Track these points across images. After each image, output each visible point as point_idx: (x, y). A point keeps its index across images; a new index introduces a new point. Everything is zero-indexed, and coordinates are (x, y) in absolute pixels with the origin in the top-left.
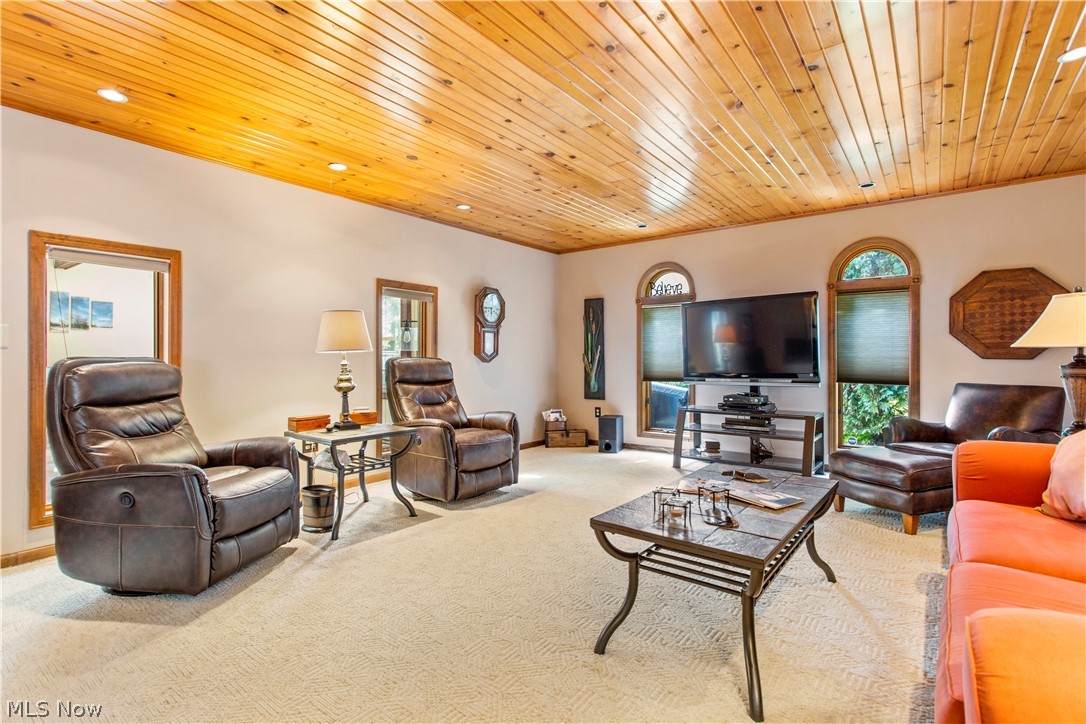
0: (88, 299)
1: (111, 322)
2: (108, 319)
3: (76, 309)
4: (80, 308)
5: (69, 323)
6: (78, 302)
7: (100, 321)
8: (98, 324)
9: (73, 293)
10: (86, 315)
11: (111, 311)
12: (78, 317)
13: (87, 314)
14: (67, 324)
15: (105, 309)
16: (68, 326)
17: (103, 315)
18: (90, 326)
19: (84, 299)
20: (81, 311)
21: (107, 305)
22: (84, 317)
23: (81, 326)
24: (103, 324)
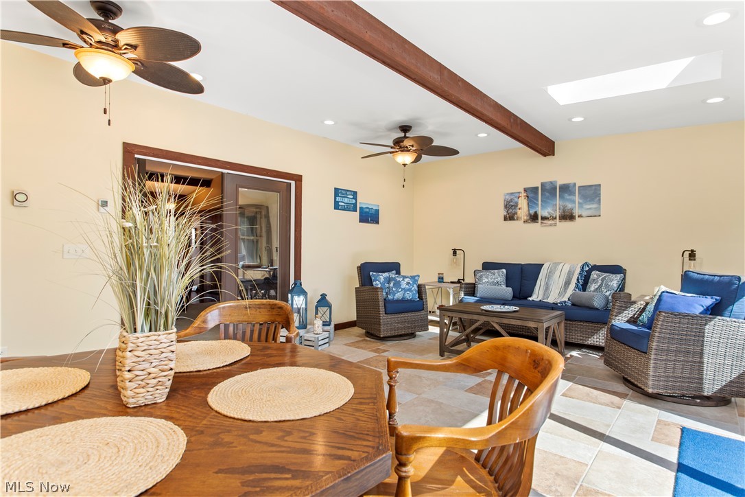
0: (575, 184)
1: (599, 208)
2: (594, 206)
3: (564, 198)
4: (567, 196)
5: (558, 214)
6: (566, 189)
7: (587, 208)
8: (584, 214)
9: (561, 181)
10: (571, 204)
11: (599, 195)
12: (564, 207)
13: (574, 202)
14: (554, 216)
15: (592, 193)
16: (556, 218)
17: (590, 201)
18: (577, 217)
19: (571, 185)
20: (568, 200)
21: (593, 188)
22: (569, 206)
23: (568, 216)
24: (589, 213)
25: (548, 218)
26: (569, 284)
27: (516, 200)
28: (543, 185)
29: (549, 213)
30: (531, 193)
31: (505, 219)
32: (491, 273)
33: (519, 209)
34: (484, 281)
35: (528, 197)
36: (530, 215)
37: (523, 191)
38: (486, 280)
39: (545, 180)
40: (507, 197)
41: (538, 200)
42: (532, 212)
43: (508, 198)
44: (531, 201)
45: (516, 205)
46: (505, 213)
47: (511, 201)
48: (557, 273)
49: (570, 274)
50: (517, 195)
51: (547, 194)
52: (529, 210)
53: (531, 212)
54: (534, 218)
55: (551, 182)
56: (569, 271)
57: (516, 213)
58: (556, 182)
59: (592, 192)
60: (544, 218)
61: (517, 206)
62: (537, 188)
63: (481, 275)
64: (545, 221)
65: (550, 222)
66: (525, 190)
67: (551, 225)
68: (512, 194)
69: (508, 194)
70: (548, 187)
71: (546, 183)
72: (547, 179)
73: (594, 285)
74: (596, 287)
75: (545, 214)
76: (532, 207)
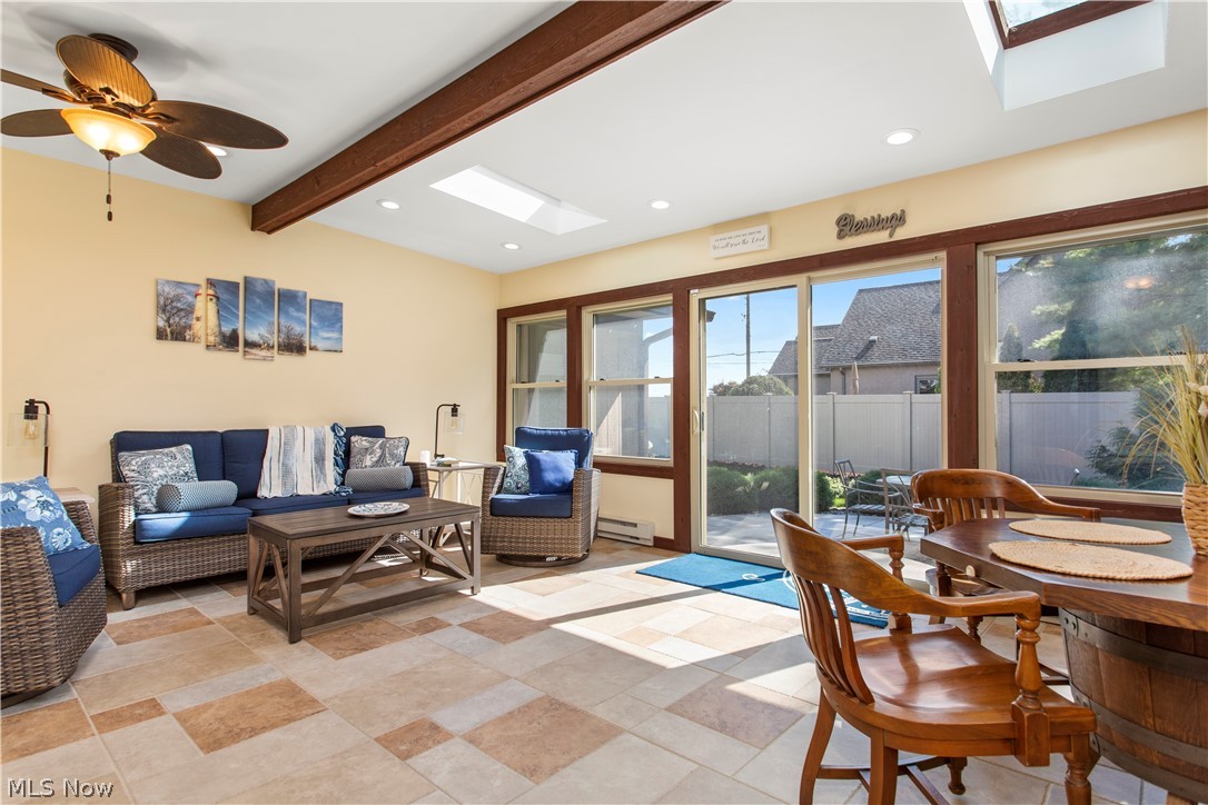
0: (305, 294)
1: (340, 340)
2: (335, 335)
3: (287, 313)
4: (292, 311)
5: (274, 340)
6: (290, 299)
7: (322, 338)
8: (321, 345)
9: (282, 283)
10: (301, 326)
11: (340, 320)
12: (289, 329)
13: (304, 323)
14: (271, 343)
15: (330, 314)
16: (273, 347)
17: (328, 326)
18: (308, 350)
19: (300, 294)
20: (293, 318)
21: (334, 306)
22: (298, 329)
23: (294, 347)
24: (327, 345)
25: (260, 346)
26: (323, 460)
27: (190, 299)
28: (247, 280)
29: (261, 336)
30: (224, 292)
31: (161, 335)
32: (167, 455)
33: (198, 319)
34: (155, 475)
35: (218, 298)
36: (222, 335)
37: (203, 283)
38: (161, 472)
39: (252, 274)
40: (167, 289)
41: (238, 308)
42: (227, 329)
43: (170, 291)
44: (226, 308)
45: (190, 310)
46: (162, 324)
47: (178, 298)
48: (299, 443)
49: (319, 443)
50: (193, 289)
51: (258, 301)
52: (220, 325)
53: (224, 329)
54: (230, 341)
55: (266, 281)
56: (317, 440)
57: (190, 327)
58: (273, 282)
59: (332, 313)
60: (248, 344)
61: (192, 312)
62: (236, 285)
63: (145, 463)
64: (254, 351)
65: (264, 353)
66: (211, 283)
67: (264, 359)
68: (179, 284)
69: (168, 282)
70: (259, 288)
71: (256, 279)
72: (259, 272)
73: (368, 457)
74: (375, 459)
75: (253, 336)
76: (227, 321)
